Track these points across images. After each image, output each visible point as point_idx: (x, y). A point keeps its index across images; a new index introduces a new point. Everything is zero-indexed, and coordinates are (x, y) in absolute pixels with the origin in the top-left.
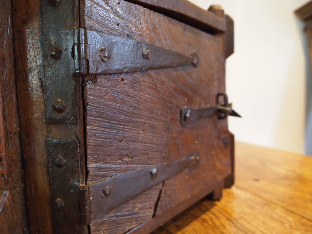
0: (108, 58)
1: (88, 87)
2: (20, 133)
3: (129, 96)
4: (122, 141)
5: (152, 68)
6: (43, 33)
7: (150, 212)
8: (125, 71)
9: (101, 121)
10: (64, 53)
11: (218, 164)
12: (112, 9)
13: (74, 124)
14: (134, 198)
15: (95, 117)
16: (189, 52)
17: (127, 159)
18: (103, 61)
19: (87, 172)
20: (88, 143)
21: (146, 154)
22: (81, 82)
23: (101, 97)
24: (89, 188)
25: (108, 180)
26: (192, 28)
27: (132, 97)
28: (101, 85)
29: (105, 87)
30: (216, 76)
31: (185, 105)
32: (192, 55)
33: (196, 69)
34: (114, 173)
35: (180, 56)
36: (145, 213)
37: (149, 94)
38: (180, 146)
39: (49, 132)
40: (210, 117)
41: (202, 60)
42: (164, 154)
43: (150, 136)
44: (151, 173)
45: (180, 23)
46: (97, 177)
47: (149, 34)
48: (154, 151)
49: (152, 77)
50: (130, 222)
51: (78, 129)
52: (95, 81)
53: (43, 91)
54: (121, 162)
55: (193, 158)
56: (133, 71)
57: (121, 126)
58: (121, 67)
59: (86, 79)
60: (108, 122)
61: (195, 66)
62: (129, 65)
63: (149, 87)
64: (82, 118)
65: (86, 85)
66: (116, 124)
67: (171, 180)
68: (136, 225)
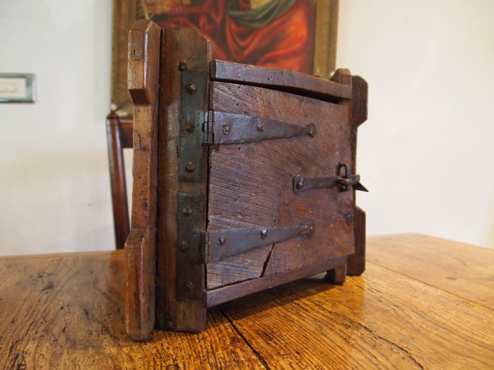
0: (229, 131)
1: (213, 153)
2: (157, 188)
3: (244, 162)
4: (236, 200)
5: (265, 139)
6: (181, 112)
7: (259, 270)
8: (242, 142)
9: (221, 181)
10: (197, 128)
11: (337, 239)
12: (233, 92)
13: (200, 182)
14: (245, 252)
15: (216, 177)
16: (304, 123)
17: (240, 217)
18: (224, 134)
19: (208, 221)
20: (210, 198)
21: (257, 215)
22: (207, 150)
23: (221, 162)
24: (209, 234)
25: (223, 231)
26: (310, 99)
27: (247, 164)
28: (221, 153)
29: (225, 154)
30: (337, 146)
31: (298, 173)
32: (307, 125)
33: (314, 139)
34: (229, 227)
35: (294, 127)
36: (254, 270)
37: (262, 162)
38: (292, 213)
39: (180, 187)
40: (328, 188)
41: (320, 130)
42: (275, 218)
43: (262, 199)
44: (262, 234)
45: (296, 96)
46: (214, 227)
47: (264, 110)
48: (265, 214)
49: (265, 147)
50: (240, 273)
51: (202, 187)
52: (217, 150)
53: (178, 155)
54: (235, 218)
55: (306, 227)
56: (249, 142)
57: (236, 187)
58: (239, 139)
59: (211, 147)
60: (226, 183)
61: (310, 135)
62: (245, 137)
63: (262, 156)
64: (206, 178)
65: (211, 152)
66: (232, 185)
67: (282, 245)
68: (245, 279)
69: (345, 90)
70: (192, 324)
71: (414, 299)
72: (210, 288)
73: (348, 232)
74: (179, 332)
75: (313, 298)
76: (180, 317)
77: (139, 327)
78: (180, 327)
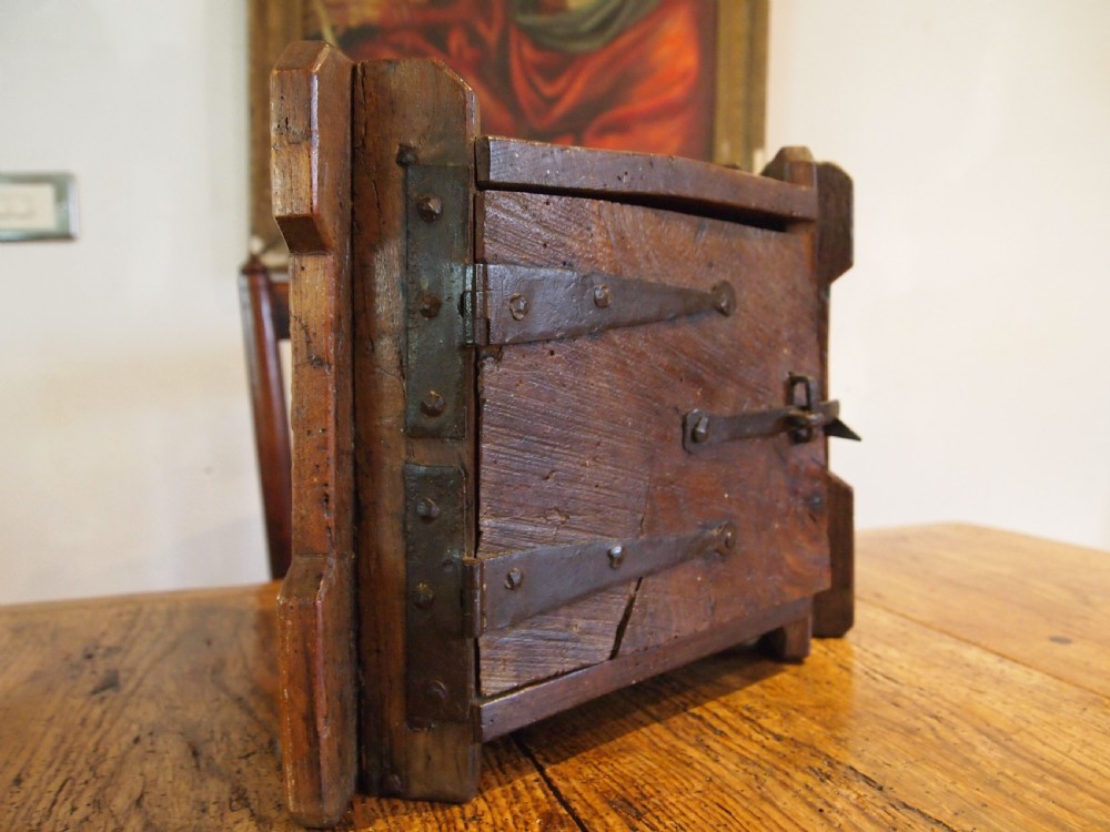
0: (525, 312)
1: (487, 368)
2: (354, 455)
3: (564, 386)
4: (548, 478)
5: (614, 326)
6: (407, 268)
7: (604, 644)
8: (558, 335)
9: (508, 435)
10: (445, 307)
11: (790, 559)
12: (534, 215)
13: (458, 439)
14: (571, 602)
15: (496, 426)
16: (705, 286)
17: (557, 518)
18: (515, 318)
19: (479, 534)
20: (482, 477)
21: (599, 511)
22: (473, 359)
23: (508, 389)
24: (482, 565)
25: (517, 555)
26: (718, 223)
27: (571, 389)
28: (509, 366)
29: (517, 368)
30: (785, 334)
31: (695, 406)
32: (714, 289)
33: (730, 320)
34: (531, 544)
35: (682, 293)
36: (594, 644)
37: (608, 382)
38: (682, 501)
39: (410, 453)
40: (766, 435)
41: (745, 296)
42: (640, 516)
43: (610, 471)
44: (610, 555)
45: (685, 217)
46: (496, 547)
47: (610, 255)
48: (617, 507)
49: (614, 344)
50: (562, 655)
51: (465, 449)
52: (498, 359)
53: (403, 375)
54: (544, 521)
55: (715, 532)
56: (574, 334)
57: (547, 448)
58: (550, 329)
59: (484, 352)
60: (521, 438)
61: (723, 312)
62: (566, 323)
63: (608, 367)
64: (472, 429)
65: (482, 365)
66: (537, 442)
67: (659, 580)
68: (572, 666)
69: (802, 199)
70: (447, 782)
71: (976, 697)
72: (488, 694)
73: (814, 539)
74: (416, 800)
75: (735, 700)
76: (419, 765)
77: (319, 796)
78: (417, 788)
